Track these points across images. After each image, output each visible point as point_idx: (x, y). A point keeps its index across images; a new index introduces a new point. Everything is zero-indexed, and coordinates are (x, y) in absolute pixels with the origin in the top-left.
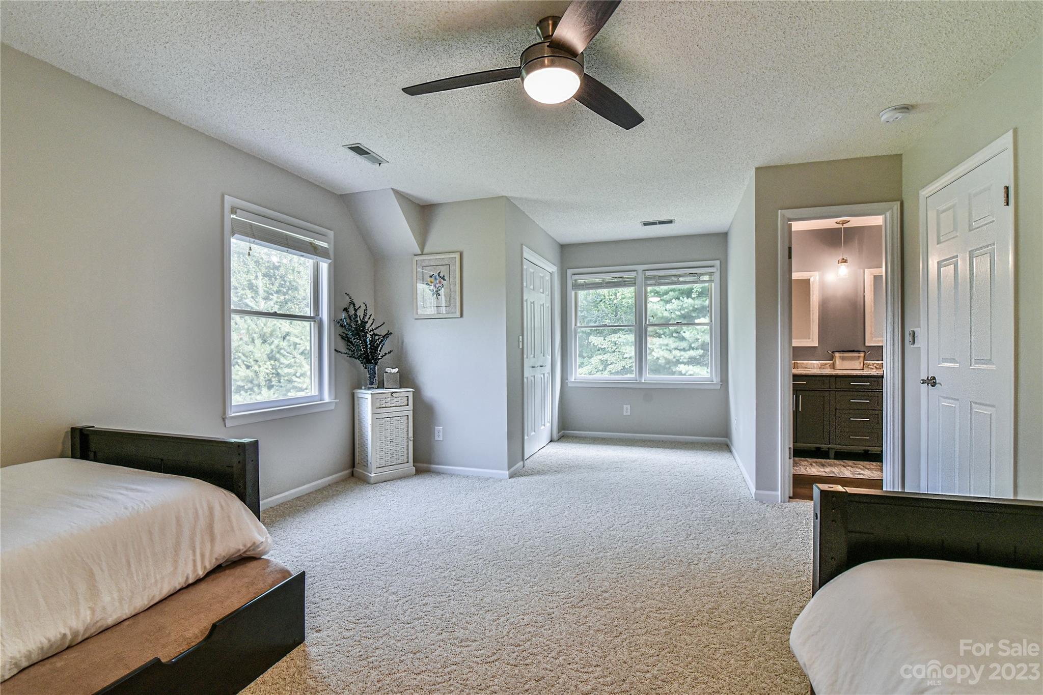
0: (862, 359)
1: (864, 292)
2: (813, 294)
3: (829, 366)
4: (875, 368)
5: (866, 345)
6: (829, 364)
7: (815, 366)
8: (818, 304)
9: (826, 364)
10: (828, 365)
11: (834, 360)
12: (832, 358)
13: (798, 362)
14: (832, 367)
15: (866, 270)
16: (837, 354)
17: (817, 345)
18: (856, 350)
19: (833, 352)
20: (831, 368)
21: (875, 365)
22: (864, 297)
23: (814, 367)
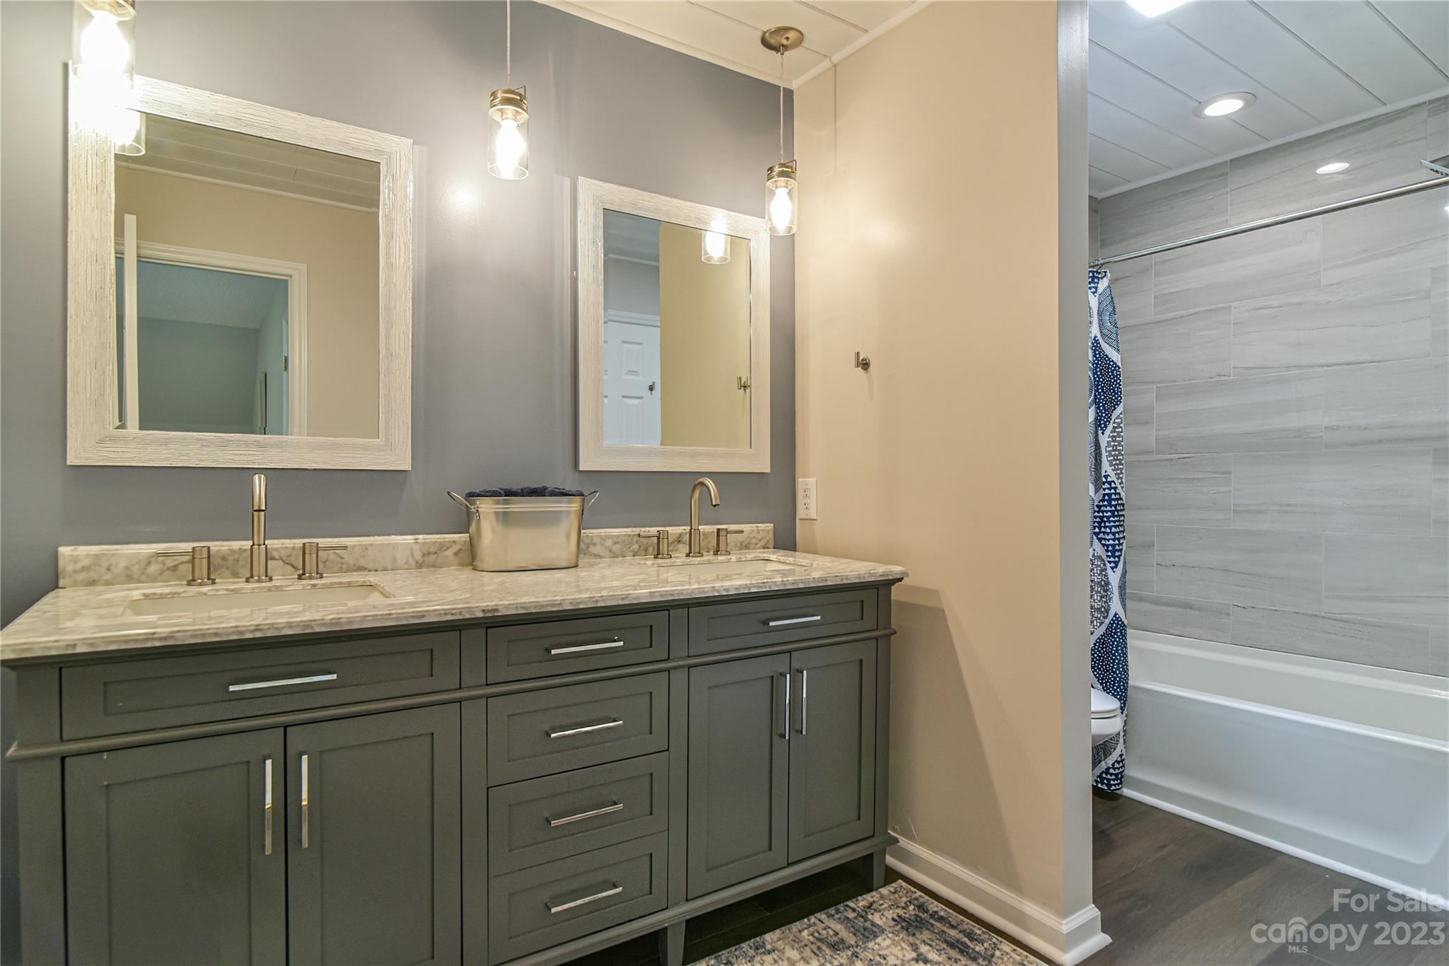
0: (573, 520)
1: (575, 266)
2: (391, 236)
3: (456, 554)
4: (607, 553)
5: (581, 468)
6: (455, 548)
7: (401, 556)
8: (410, 284)
9: (443, 547)
10: (450, 553)
11: (473, 528)
12: (465, 521)
13: (323, 542)
14: (466, 556)
15: (582, 181)
16: (486, 507)
17: (406, 465)
18: (551, 485)
19: (471, 495)
20: (463, 565)
21: (609, 543)
22: (575, 281)
23: (395, 560)
